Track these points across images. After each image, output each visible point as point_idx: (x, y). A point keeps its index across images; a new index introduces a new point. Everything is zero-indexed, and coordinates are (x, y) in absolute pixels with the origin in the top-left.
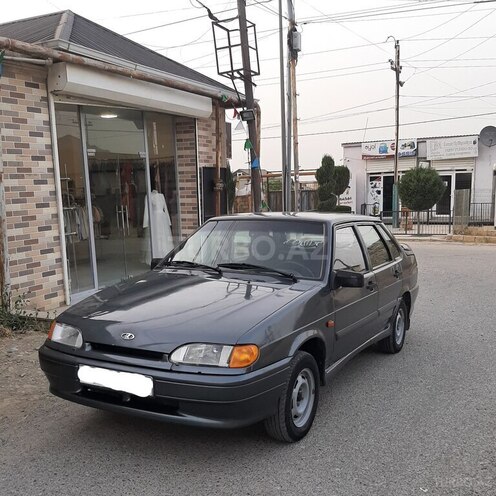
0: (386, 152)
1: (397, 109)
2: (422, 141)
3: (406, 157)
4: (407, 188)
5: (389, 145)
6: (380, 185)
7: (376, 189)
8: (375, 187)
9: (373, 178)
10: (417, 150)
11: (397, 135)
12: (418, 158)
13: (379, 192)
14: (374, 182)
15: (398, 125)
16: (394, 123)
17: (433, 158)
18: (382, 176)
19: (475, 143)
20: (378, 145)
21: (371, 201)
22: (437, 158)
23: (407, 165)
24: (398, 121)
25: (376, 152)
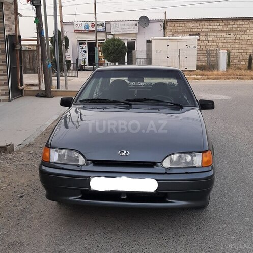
0: (88, 28)
1: (95, 4)
2: (108, 23)
3: (100, 31)
4: (108, 50)
5: (90, 24)
6: (86, 47)
7: (83, 50)
8: (83, 48)
9: (81, 43)
10: (105, 28)
11: (96, 18)
12: (106, 33)
13: (85, 52)
14: (82, 46)
15: (96, 13)
16: (94, 12)
17: (115, 33)
18: (86, 42)
19: (136, 25)
20: (83, 24)
21: (81, 57)
22: (117, 33)
23: (101, 37)
24: (96, 11)
25: (82, 28)
